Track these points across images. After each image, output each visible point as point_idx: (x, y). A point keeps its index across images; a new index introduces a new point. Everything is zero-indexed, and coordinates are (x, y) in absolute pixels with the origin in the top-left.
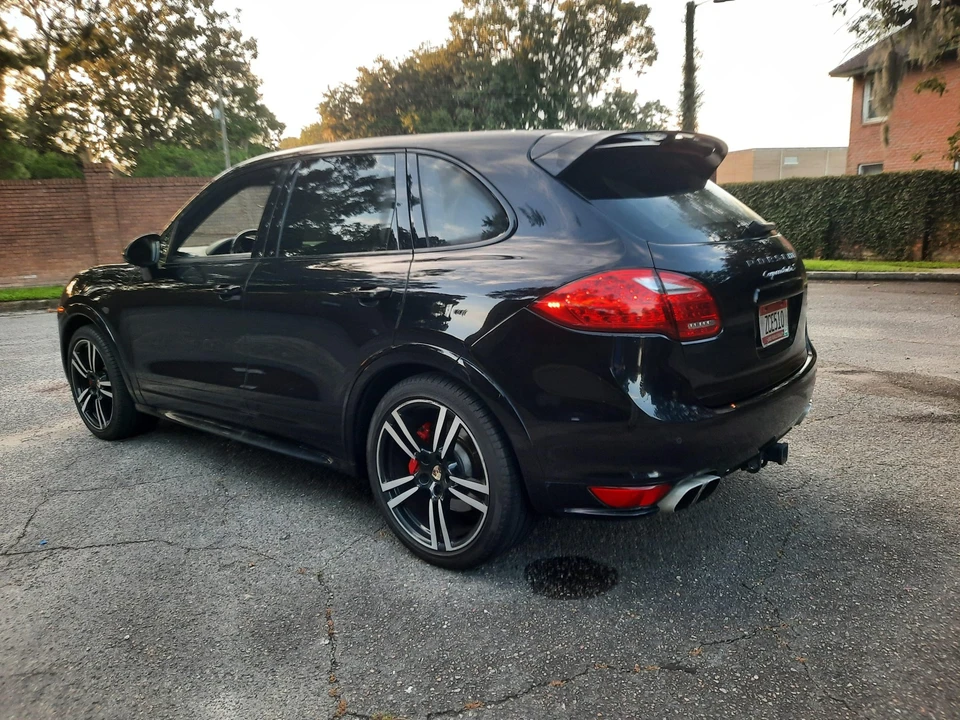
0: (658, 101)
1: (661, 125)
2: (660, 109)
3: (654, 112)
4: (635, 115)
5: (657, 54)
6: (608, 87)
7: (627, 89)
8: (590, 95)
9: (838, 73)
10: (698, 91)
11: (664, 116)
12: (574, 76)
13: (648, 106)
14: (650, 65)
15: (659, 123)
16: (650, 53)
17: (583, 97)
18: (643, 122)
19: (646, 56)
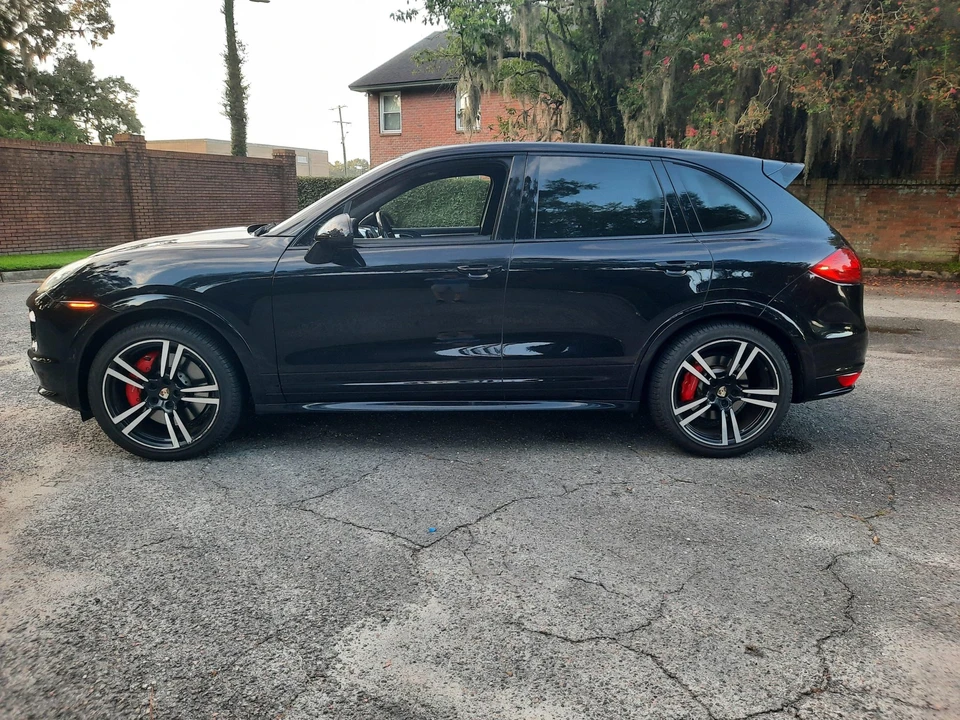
0: (122, 78)
1: (127, 105)
2: (126, 88)
3: (118, 89)
4: (94, 88)
5: (113, 26)
6: (60, 51)
7: (82, 58)
8: (36, 58)
9: (355, 87)
10: (244, 83)
11: (129, 95)
12: (11, 32)
13: (109, 80)
14: (105, 37)
15: (125, 102)
16: (104, 24)
17: (27, 58)
18: (105, 99)
19: (96, 25)
